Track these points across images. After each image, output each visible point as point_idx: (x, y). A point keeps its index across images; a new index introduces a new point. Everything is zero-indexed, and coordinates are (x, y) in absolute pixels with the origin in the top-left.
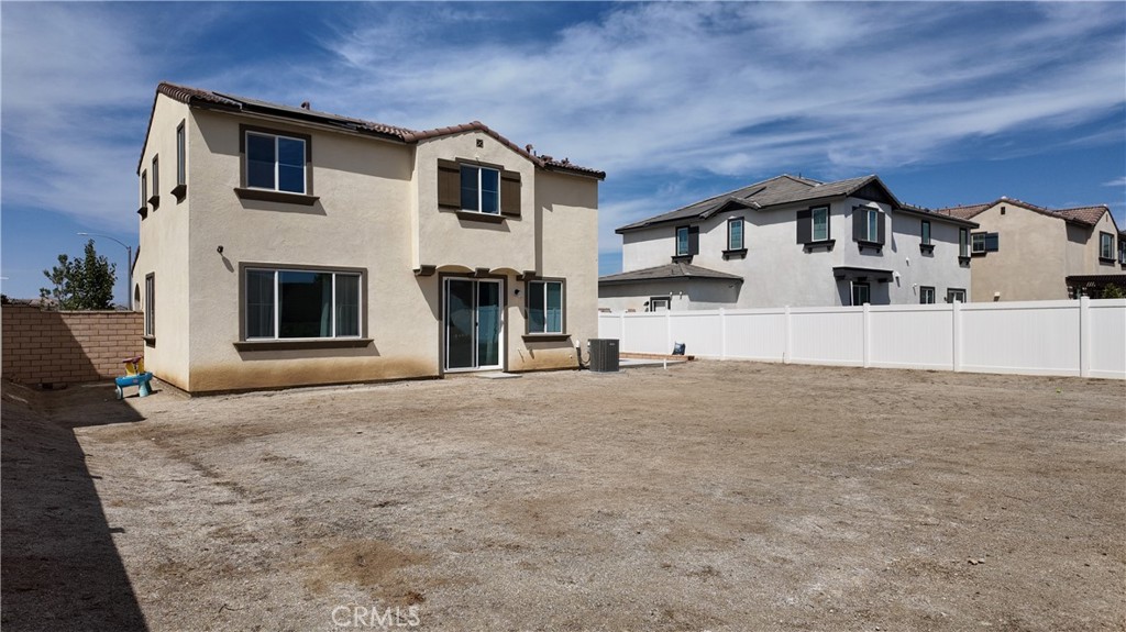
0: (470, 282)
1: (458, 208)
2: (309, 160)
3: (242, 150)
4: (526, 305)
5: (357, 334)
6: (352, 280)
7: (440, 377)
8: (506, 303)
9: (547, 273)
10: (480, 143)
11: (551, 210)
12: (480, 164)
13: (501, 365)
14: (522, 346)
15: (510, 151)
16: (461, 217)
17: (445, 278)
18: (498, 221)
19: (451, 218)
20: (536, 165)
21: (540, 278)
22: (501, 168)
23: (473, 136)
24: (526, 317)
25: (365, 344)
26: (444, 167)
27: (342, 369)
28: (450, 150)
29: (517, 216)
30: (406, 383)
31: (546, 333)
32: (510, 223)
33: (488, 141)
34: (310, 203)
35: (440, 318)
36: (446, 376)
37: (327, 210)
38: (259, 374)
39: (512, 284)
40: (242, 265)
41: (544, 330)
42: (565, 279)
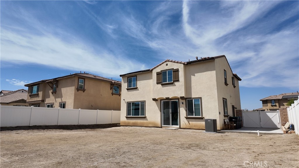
0: (169, 101)
1: (161, 83)
2: (137, 80)
3: (128, 82)
4: (186, 107)
5: (144, 115)
6: (143, 103)
7: (161, 127)
8: (179, 107)
9: (194, 96)
10: (167, 65)
11: (194, 76)
12: (167, 70)
13: (178, 126)
14: (185, 120)
15: (176, 63)
16: (162, 85)
17: (162, 101)
18: (172, 83)
19: (160, 85)
20: (184, 64)
21: (191, 98)
22: (173, 69)
23: (165, 64)
24: (186, 111)
25: (145, 118)
26: (158, 74)
27: (141, 123)
28: (159, 70)
29: (178, 81)
30: (153, 128)
31: (194, 116)
32: (176, 83)
33: (168, 63)
34: (136, 88)
35: (161, 111)
36: (163, 127)
37: (139, 89)
38: (129, 123)
39: (181, 101)
40: (127, 102)
41: (193, 115)
42: (201, 97)
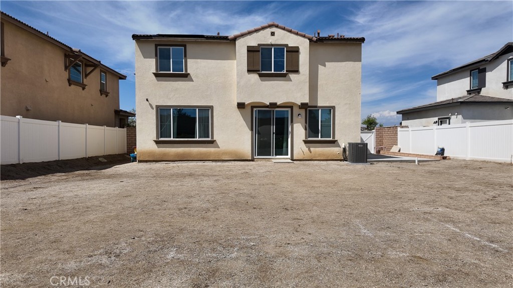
0: (270, 111)
1: (259, 71)
2: (185, 56)
3: (156, 55)
4: (306, 123)
5: (208, 137)
6: (206, 111)
7: (253, 160)
8: (292, 122)
9: (320, 103)
10: (273, 34)
11: (325, 66)
12: (272, 45)
13: (289, 156)
14: (304, 147)
15: (293, 35)
16: (261, 76)
17: (255, 109)
18: (284, 75)
19: (255, 77)
20: (311, 40)
21: (316, 107)
22: (286, 45)
23: (269, 30)
24: (306, 129)
25: (212, 142)
26: (251, 50)
27: (201, 154)
28: (254, 41)
29: (297, 71)
30: (233, 162)
31: (320, 138)
32: (292, 76)
33: (278, 31)
34: (186, 76)
35: (252, 130)
36: (255, 160)
37: (194, 79)
38: (165, 154)
39: (296, 111)
40: (157, 107)
41: (318, 137)
42: (334, 107)
